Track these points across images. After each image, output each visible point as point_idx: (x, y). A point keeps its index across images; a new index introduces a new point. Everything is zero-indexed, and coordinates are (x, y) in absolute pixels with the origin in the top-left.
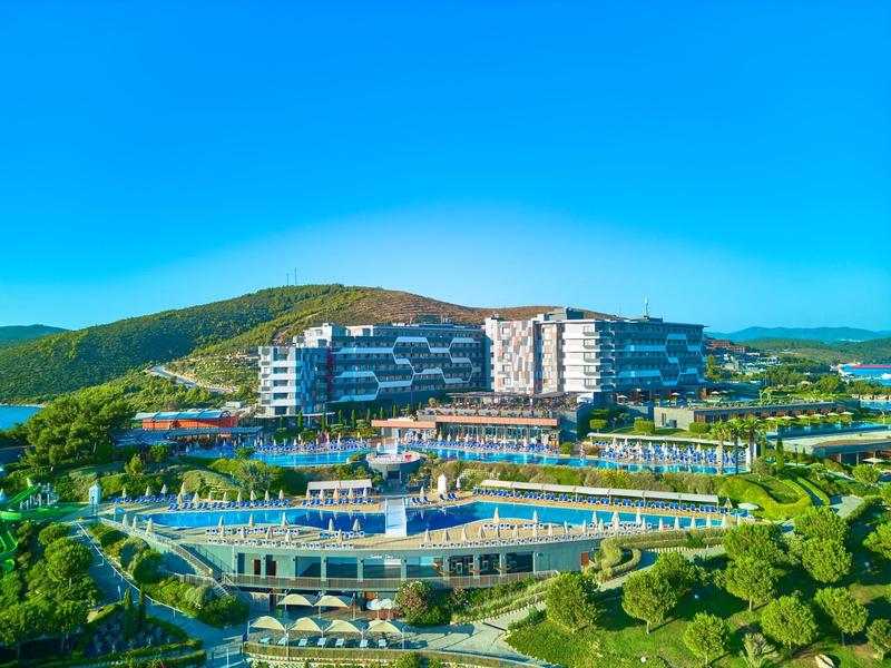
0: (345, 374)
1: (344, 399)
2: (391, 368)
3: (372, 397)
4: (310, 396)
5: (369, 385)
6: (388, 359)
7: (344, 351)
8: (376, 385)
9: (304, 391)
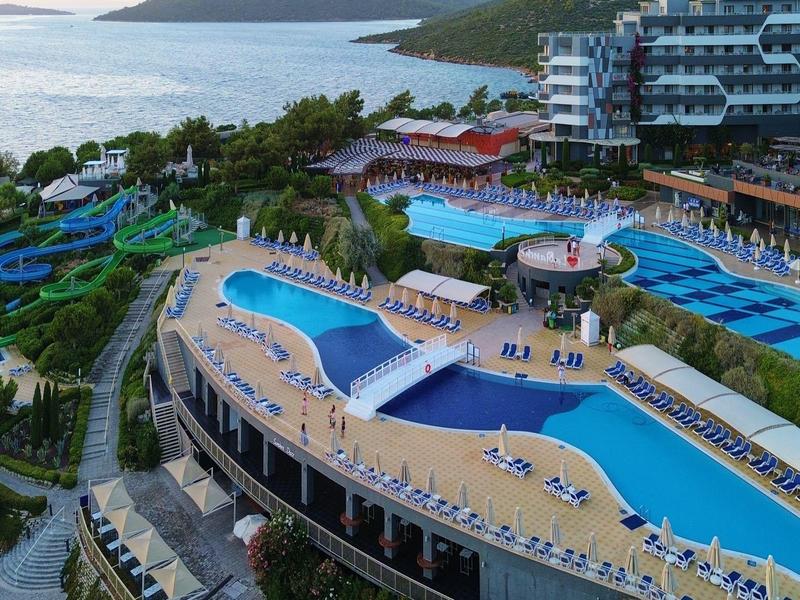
0: (665, 80)
1: (664, 119)
2: (756, 71)
3: (714, 120)
4: (602, 112)
5: (708, 100)
6: (749, 58)
7: (664, 40)
8: (722, 100)
9: (592, 105)
